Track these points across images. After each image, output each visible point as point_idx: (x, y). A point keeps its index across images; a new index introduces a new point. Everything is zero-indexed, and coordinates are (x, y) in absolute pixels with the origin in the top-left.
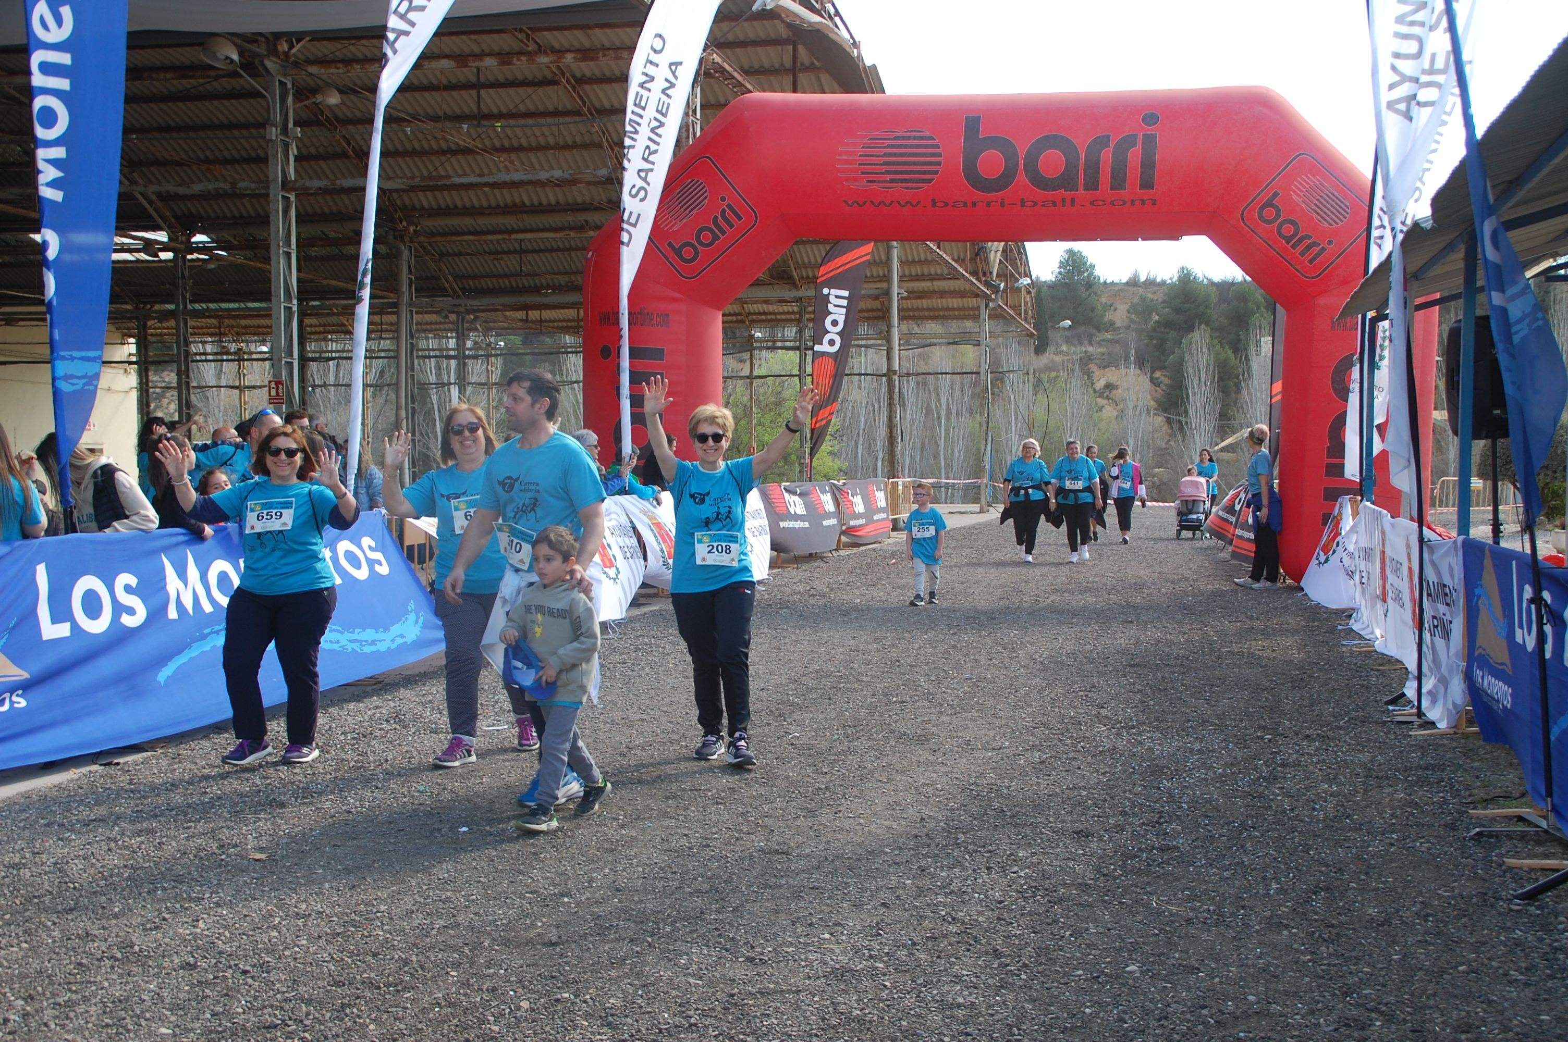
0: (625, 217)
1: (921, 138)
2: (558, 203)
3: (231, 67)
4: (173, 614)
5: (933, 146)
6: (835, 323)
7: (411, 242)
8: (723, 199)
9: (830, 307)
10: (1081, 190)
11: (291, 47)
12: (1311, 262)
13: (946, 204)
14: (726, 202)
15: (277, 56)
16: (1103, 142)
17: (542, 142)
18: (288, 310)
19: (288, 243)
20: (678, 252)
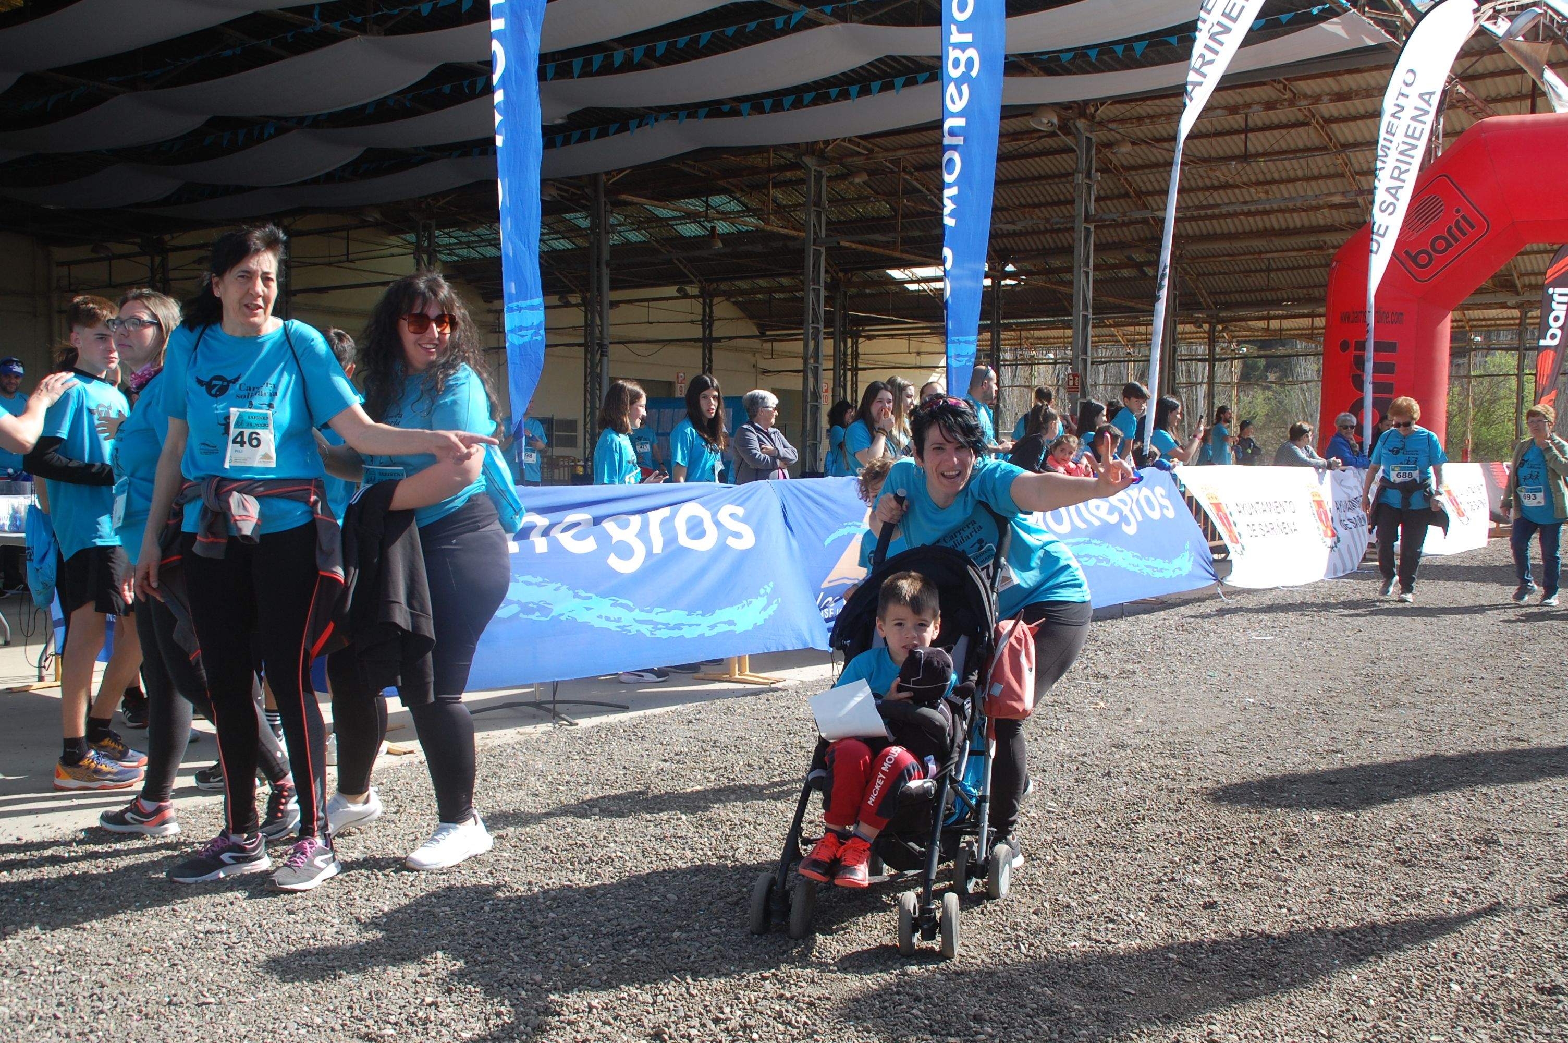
0: (1375, 229)
3: (1051, 129)
7: (1177, 264)
8: (1458, 211)
11: (1097, 109)
14: (1461, 214)
15: (1086, 118)
17: (1292, 175)
18: (1085, 317)
19: (1087, 265)
20: (1414, 259)
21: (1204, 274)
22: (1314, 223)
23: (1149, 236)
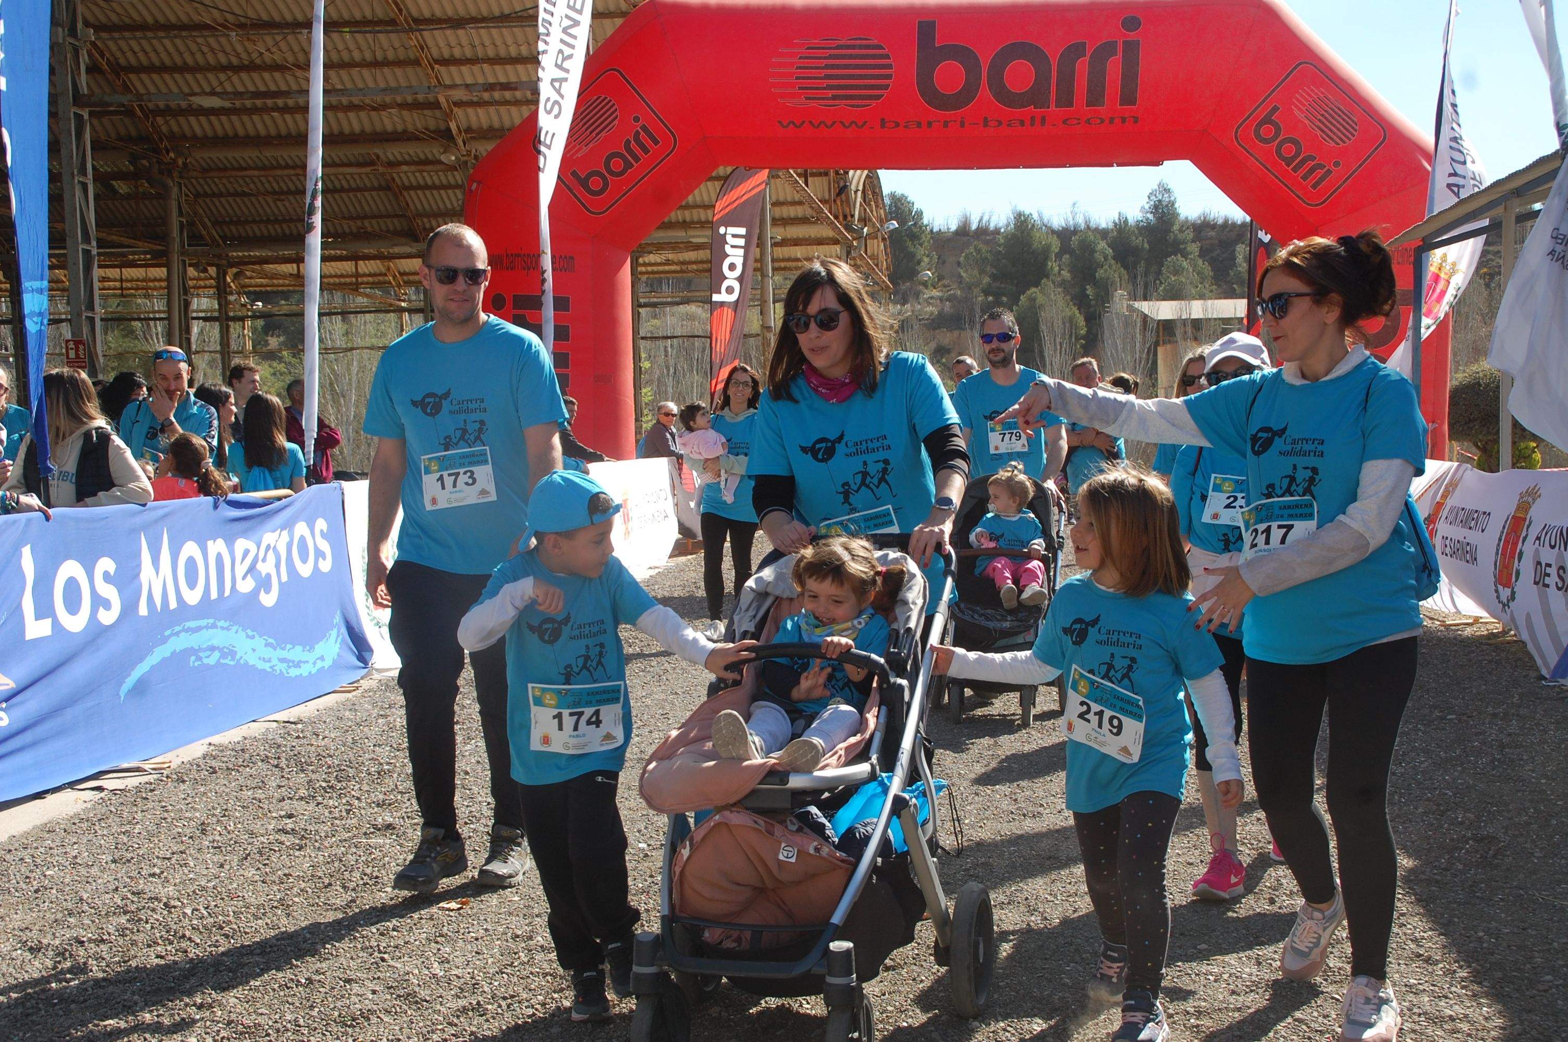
1: (867, 47)
2: (363, 131)
4: (143, 610)
5: (881, 57)
6: (732, 267)
7: (181, 177)
8: (636, 119)
9: (728, 249)
10: (1053, 107)
12: (1314, 187)
13: (897, 125)
14: (640, 123)
16: (1076, 51)
17: (346, 57)
18: (87, 253)
19: (83, 171)
20: (584, 183)
21: (206, 195)
22: (379, 128)
23: (134, 133)
